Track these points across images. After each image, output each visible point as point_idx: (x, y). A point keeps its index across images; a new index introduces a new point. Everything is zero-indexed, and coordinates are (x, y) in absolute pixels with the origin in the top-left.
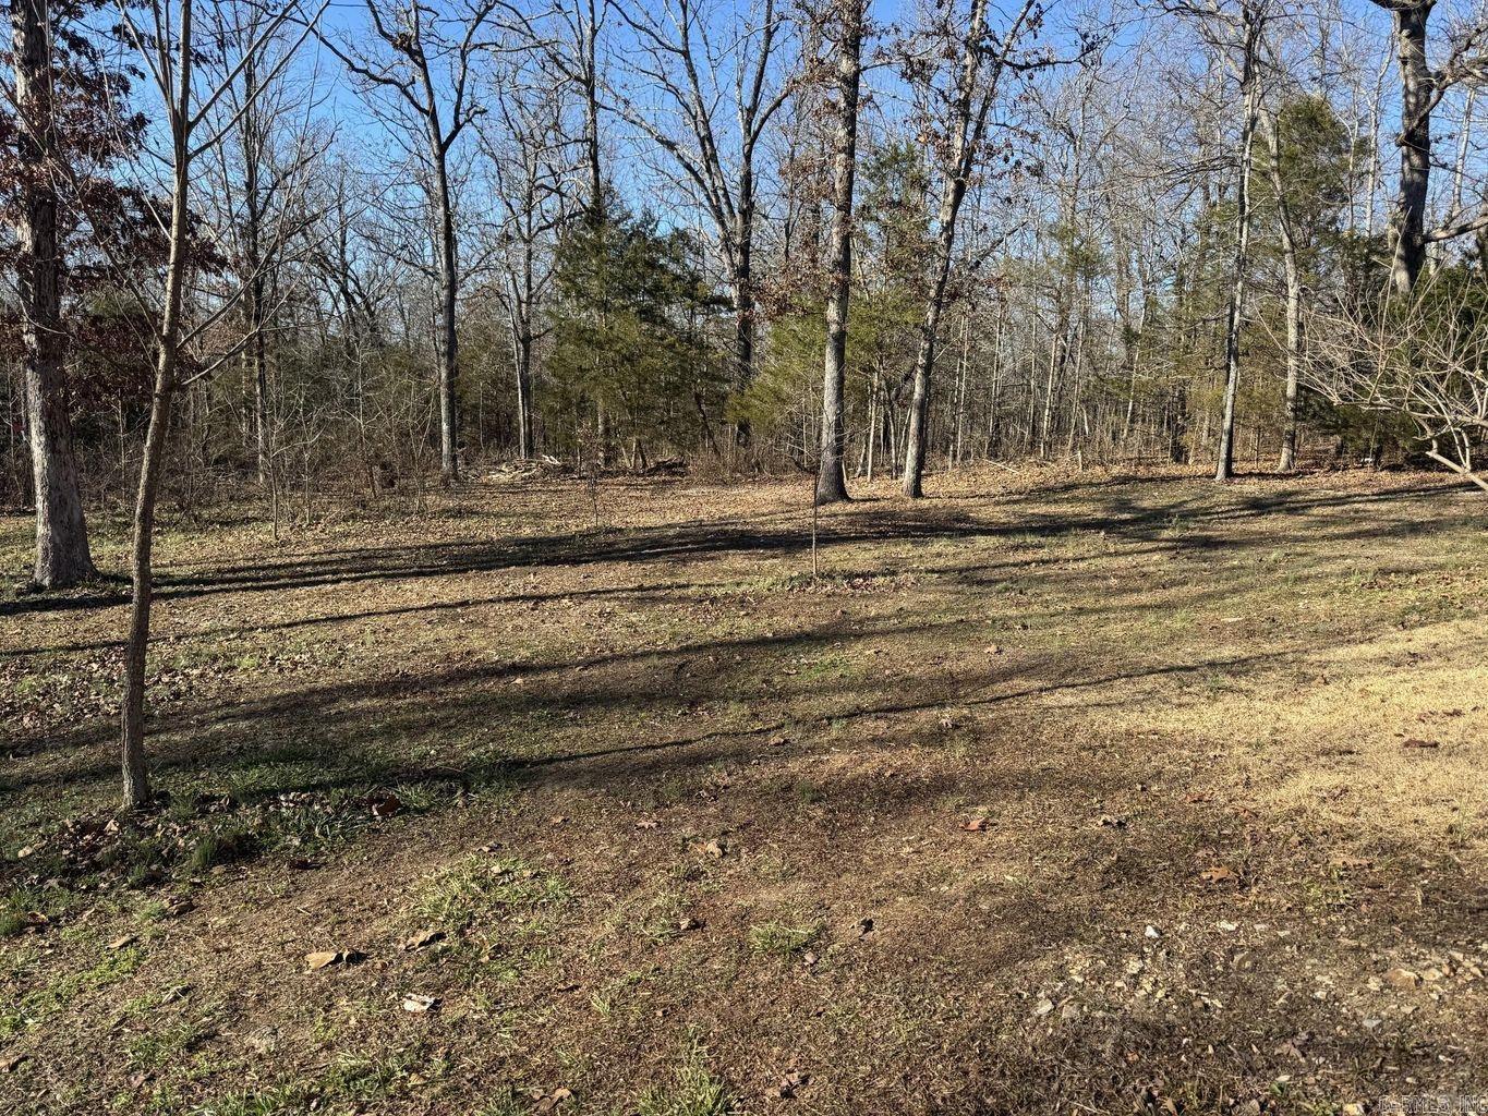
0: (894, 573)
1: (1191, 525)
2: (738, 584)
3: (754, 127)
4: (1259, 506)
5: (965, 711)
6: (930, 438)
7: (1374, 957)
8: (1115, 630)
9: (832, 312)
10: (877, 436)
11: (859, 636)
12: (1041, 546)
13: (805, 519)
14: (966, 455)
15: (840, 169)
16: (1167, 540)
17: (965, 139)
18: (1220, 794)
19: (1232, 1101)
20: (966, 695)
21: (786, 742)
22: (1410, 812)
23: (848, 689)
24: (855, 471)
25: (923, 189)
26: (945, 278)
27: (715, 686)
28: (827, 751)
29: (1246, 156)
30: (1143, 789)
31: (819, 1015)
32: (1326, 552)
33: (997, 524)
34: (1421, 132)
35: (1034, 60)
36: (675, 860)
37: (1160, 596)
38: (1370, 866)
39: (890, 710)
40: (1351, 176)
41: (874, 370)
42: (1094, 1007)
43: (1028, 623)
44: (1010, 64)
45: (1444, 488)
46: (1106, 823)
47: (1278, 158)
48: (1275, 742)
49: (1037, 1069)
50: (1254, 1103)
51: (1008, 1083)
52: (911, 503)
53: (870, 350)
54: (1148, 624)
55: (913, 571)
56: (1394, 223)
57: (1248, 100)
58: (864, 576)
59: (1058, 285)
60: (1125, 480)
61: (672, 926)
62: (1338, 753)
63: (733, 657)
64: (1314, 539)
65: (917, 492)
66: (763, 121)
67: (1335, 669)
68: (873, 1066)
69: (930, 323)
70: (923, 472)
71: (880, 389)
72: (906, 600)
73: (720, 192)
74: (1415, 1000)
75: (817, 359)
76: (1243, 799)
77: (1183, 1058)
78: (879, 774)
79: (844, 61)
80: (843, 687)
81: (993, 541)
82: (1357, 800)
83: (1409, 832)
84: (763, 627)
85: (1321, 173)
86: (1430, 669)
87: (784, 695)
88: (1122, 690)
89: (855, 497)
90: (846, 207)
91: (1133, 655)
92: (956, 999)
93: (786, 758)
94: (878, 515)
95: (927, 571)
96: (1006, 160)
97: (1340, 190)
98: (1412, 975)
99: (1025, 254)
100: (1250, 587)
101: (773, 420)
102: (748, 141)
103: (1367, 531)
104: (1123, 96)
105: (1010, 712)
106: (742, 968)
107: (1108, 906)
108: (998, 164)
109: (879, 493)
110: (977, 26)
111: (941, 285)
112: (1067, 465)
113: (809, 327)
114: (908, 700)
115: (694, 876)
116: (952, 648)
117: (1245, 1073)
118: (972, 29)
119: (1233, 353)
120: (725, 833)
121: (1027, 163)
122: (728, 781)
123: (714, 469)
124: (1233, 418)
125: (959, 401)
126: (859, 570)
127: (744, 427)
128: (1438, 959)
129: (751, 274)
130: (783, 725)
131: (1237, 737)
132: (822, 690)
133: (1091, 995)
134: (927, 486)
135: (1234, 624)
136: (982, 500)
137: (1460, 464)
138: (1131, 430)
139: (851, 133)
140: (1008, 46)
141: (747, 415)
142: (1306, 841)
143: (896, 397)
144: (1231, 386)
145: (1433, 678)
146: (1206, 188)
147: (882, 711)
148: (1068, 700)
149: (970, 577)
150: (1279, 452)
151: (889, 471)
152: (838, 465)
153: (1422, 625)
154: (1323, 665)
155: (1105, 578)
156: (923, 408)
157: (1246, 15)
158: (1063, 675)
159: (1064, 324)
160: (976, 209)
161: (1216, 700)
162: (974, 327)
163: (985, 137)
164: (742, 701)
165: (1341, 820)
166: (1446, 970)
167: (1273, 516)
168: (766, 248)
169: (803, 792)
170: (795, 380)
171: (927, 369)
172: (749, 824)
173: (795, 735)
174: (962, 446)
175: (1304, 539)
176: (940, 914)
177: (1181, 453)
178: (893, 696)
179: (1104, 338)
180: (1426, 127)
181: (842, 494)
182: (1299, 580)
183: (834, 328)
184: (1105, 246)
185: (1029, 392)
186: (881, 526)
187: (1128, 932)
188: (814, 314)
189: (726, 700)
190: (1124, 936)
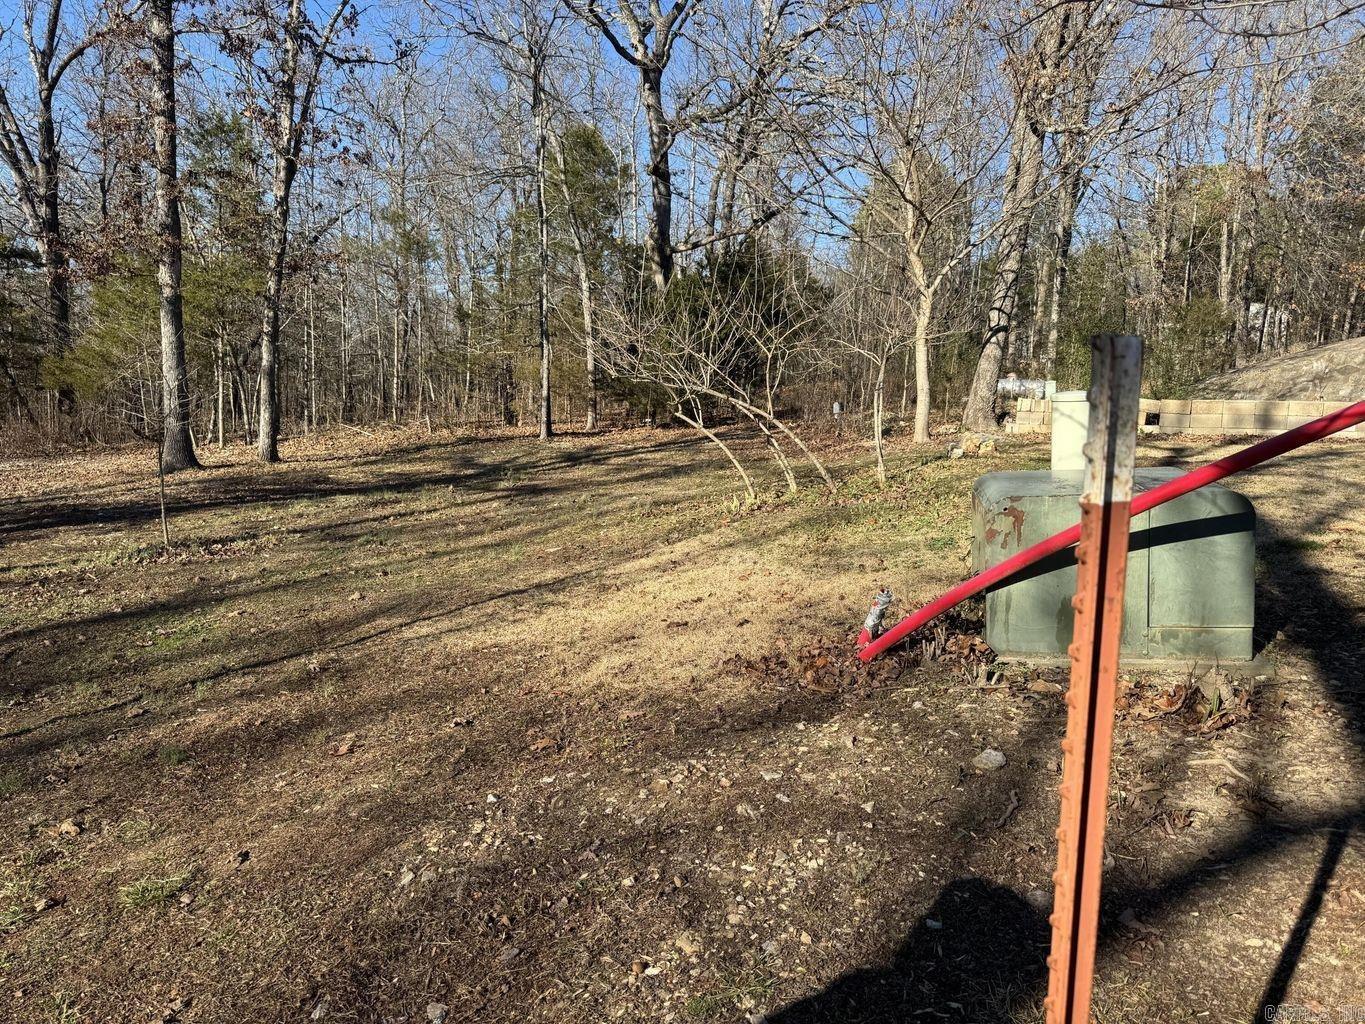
0: (255, 536)
1: (522, 477)
2: (74, 562)
3: (52, 72)
4: (572, 459)
5: (332, 655)
6: (284, 404)
7: (643, 776)
8: (464, 567)
9: (164, 275)
10: (226, 402)
11: (220, 600)
12: (398, 502)
13: (151, 489)
14: (322, 420)
15: (160, 133)
16: (503, 490)
17: (292, 120)
18: (544, 684)
19: (549, 903)
20: (333, 640)
21: (146, 712)
22: (670, 673)
23: (213, 651)
24: (205, 438)
25: (254, 161)
26: (283, 249)
27: (56, 669)
28: (193, 713)
29: (540, 169)
30: (487, 692)
31: (199, 944)
32: (619, 491)
33: (356, 484)
34: (662, 166)
35: (353, 56)
36: (21, 849)
37: (499, 535)
38: (645, 715)
39: (256, 665)
40: (620, 195)
41: (217, 336)
42: (448, 866)
43: (388, 569)
44: (331, 56)
45: (696, 440)
46: (457, 724)
47: (565, 173)
48: (584, 639)
49: (402, 927)
50: (565, 899)
51: (379, 945)
52: (268, 468)
53: (210, 315)
54: (490, 560)
55: (274, 533)
56: (651, 236)
57: (538, 121)
58: (223, 541)
59: (395, 265)
60: (468, 440)
61: (25, 911)
62: (625, 638)
63: (75, 638)
64: (612, 482)
65: (274, 456)
66: (62, 68)
67: (624, 579)
68: (256, 971)
69: (272, 292)
70: (279, 437)
71: (225, 354)
72: (268, 561)
73: (14, 138)
74: (667, 798)
75: (151, 322)
76: (562, 685)
77: (515, 884)
78: (250, 724)
79: (155, 23)
80: (205, 650)
81: (353, 499)
82: (637, 671)
83: (670, 686)
84: (109, 602)
85: (599, 189)
86: (684, 571)
87: (141, 667)
88: (470, 615)
89: (207, 464)
90: (170, 170)
91: (477, 586)
92: (331, 894)
93: (148, 727)
94: (234, 481)
95: (289, 532)
96: (334, 145)
97: (613, 205)
98: (666, 782)
99: (362, 233)
100: (566, 523)
101: (103, 386)
102: (45, 86)
103: (647, 475)
104: (438, 101)
105: (374, 649)
106: (113, 927)
107: (458, 788)
108: (326, 149)
109: (233, 459)
110: (295, 14)
111: (280, 256)
112: (418, 428)
113: (139, 289)
114: (275, 653)
115: (48, 858)
116: (317, 600)
117: (558, 881)
118: (291, 16)
119: (545, 334)
120: (82, 811)
121: (355, 149)
122: (79, 760)
123: (33, 440)
124: (549, 388)
125: (310, 367)
126: (217, 537)
127: (67, 393)
128: (681, 767)
129: (61, 228)
130: (141, 697)
131: (556, 640)
132: (182, 656)
133: (444, 858)
134: (284, 451)
135: (554, 553)
136: (340, 462)
137: (696, 421)
138: (471, 398)
139: (170, 97)
140: (327, 39)
141: (69, 380)
142: (604, 707)
143: (242, 364)
144: (545, 361)
145: (685, 577)
146: (514, 191)
147: (247, 668)
148: (424, 631)
149: (334, 534)
150: (586, 415)
151: (243, 437)
152: (184, 432)
153: (680, 540)
154: (617, 577)
155: (455, 525)
156: (271, 374)
157: (531, 50)
158: (421, 610)
159: (403, 300)
160: (309, 186)
161: (541, 613)
162: (319, 298)
163: (312, 121)
164: (90, 680)
165: (627, 687)
166: (686, 773)
167: (583, 466)
168: (78, 202)
169: (169, 756)
170: (125, 344)
171: (274, 337)
172: (109, 797)
173: (156, 704)
174: (317, 411)
175: (605, 483)
176: (314, 830)
177: (512, 417)
178: (260, 652)
179: (441, 315)
180: (666, 162)
181: (192, 462)
182: (600, 514)
183: (167, 292)
184: (434, 233)
185: (377, 361)
186: (236, 491)
187: (473, 804)
188: (143, 276)
189: (71, 682)
190: (470, 807)
